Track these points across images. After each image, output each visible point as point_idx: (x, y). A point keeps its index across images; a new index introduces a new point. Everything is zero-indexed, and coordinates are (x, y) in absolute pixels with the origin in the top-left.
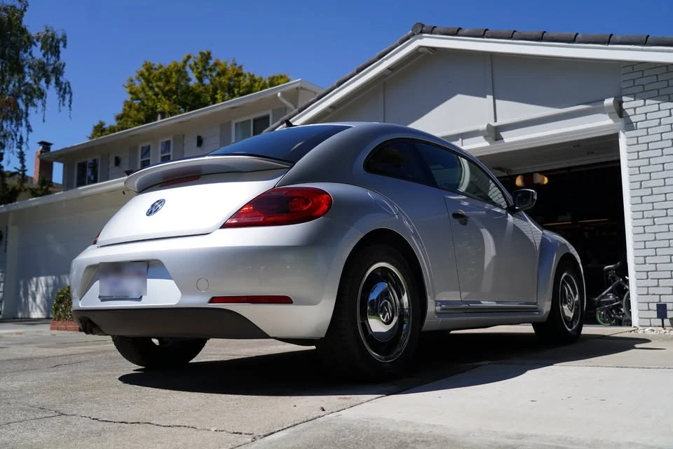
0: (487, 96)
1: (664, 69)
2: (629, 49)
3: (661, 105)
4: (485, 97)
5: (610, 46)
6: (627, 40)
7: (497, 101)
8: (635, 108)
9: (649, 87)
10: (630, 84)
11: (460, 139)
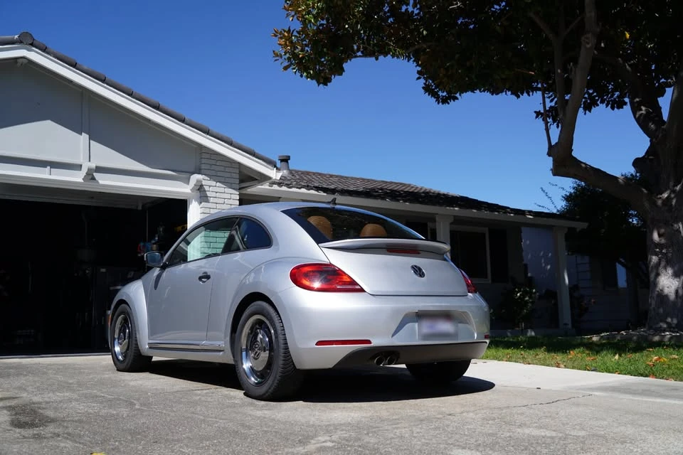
1: (229, 165)
3: (226, 189)
4: (81, 134)
7: (91, 141)
8: (210, 186)
9: (219, 174)
10: (208, 167)
11: (49, 167)
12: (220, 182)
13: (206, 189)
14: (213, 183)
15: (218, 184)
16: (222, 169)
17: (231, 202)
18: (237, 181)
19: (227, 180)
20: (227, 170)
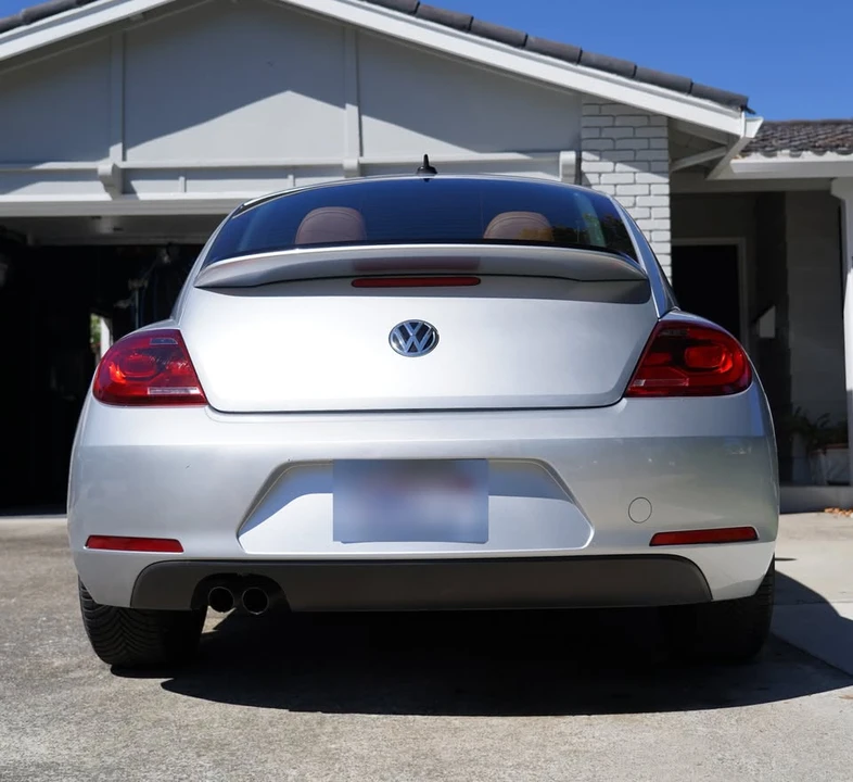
0: (348, 106)
1: (645, 121)
2: (607, 80)
3: (637, 175)
4: (344, 107)
5: (580, 67)
6: (606, 64)
7: (364, 118)
8: (600, 174)
9: (619, 144)
10: (595, 133)
11: (291, 177)
12: (621, 162)
13: (592, 182)
14: (609, 166)
15: (620, 167)
16: (629, 132)
17: (651, 201)
18: (665, 155)
19: (640, 155)
20: (639, 133)
